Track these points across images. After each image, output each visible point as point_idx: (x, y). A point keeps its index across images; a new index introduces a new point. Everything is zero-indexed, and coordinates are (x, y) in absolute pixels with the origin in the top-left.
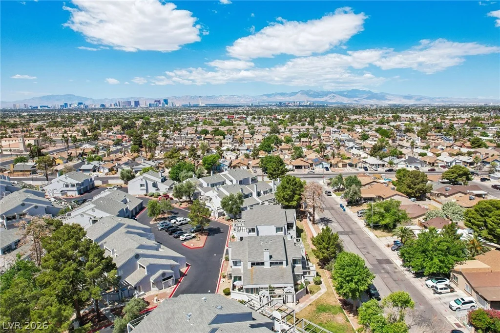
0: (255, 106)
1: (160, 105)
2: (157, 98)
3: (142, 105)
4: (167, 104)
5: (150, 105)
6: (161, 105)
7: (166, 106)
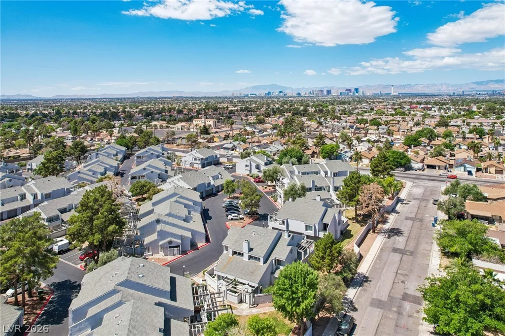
0: (457, 95)
1: (350, 94)
2: (348, 87)
3: (334, 93)
4: (357, 92)
5: (341, 94)
6: (352, 94)
7: (357, 94)
